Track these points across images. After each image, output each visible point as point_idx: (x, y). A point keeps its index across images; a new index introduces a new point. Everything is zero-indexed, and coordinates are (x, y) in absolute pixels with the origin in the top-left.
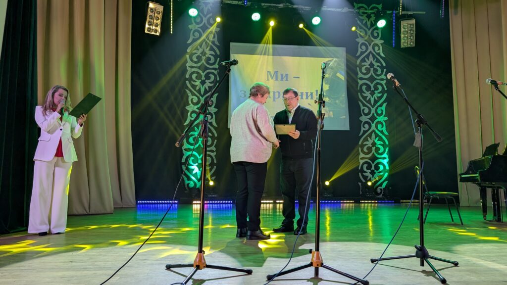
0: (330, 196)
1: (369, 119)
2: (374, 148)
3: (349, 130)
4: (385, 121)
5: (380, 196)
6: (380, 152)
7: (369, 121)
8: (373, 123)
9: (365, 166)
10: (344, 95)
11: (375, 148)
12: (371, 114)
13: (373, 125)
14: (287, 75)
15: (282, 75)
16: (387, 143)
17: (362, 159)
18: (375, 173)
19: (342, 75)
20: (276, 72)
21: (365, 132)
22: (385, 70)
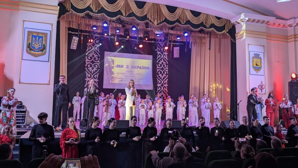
1: (161, 85)
3: (153, 90)
4: (167, 86)
11: (163, 97)
13: (162, 88)
22: (168, 65)
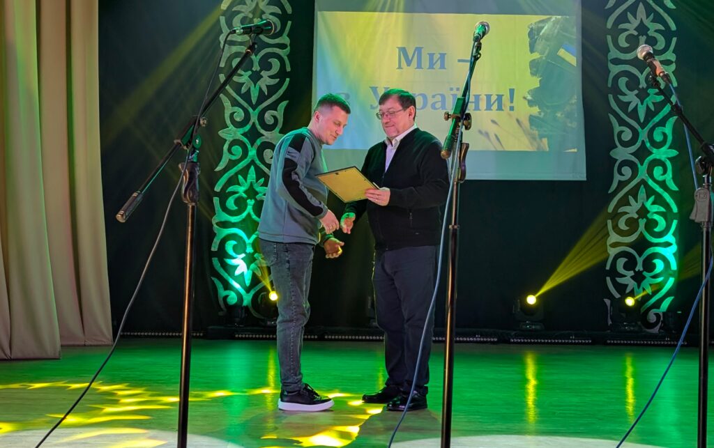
0: (538, 327)
1: (631, 154)
2: (642, 222)
3: (585, 179)
4: (671, 159)
5: (656, 330)
6: (657, 230)
7: (633, 159)
8: (642, 164)
9: (621, 262)
10: (574, 101)
11: (645, 220)
12: (638, 144)
13: (642, 169)
14: (443, 56)
15: (431, 56)
16: (675, 209)
17: (615, 245)
18: (644, 278)
19: (572, 54)
20: (419, 50)
21: (622, 185)
22: (674, 40)
